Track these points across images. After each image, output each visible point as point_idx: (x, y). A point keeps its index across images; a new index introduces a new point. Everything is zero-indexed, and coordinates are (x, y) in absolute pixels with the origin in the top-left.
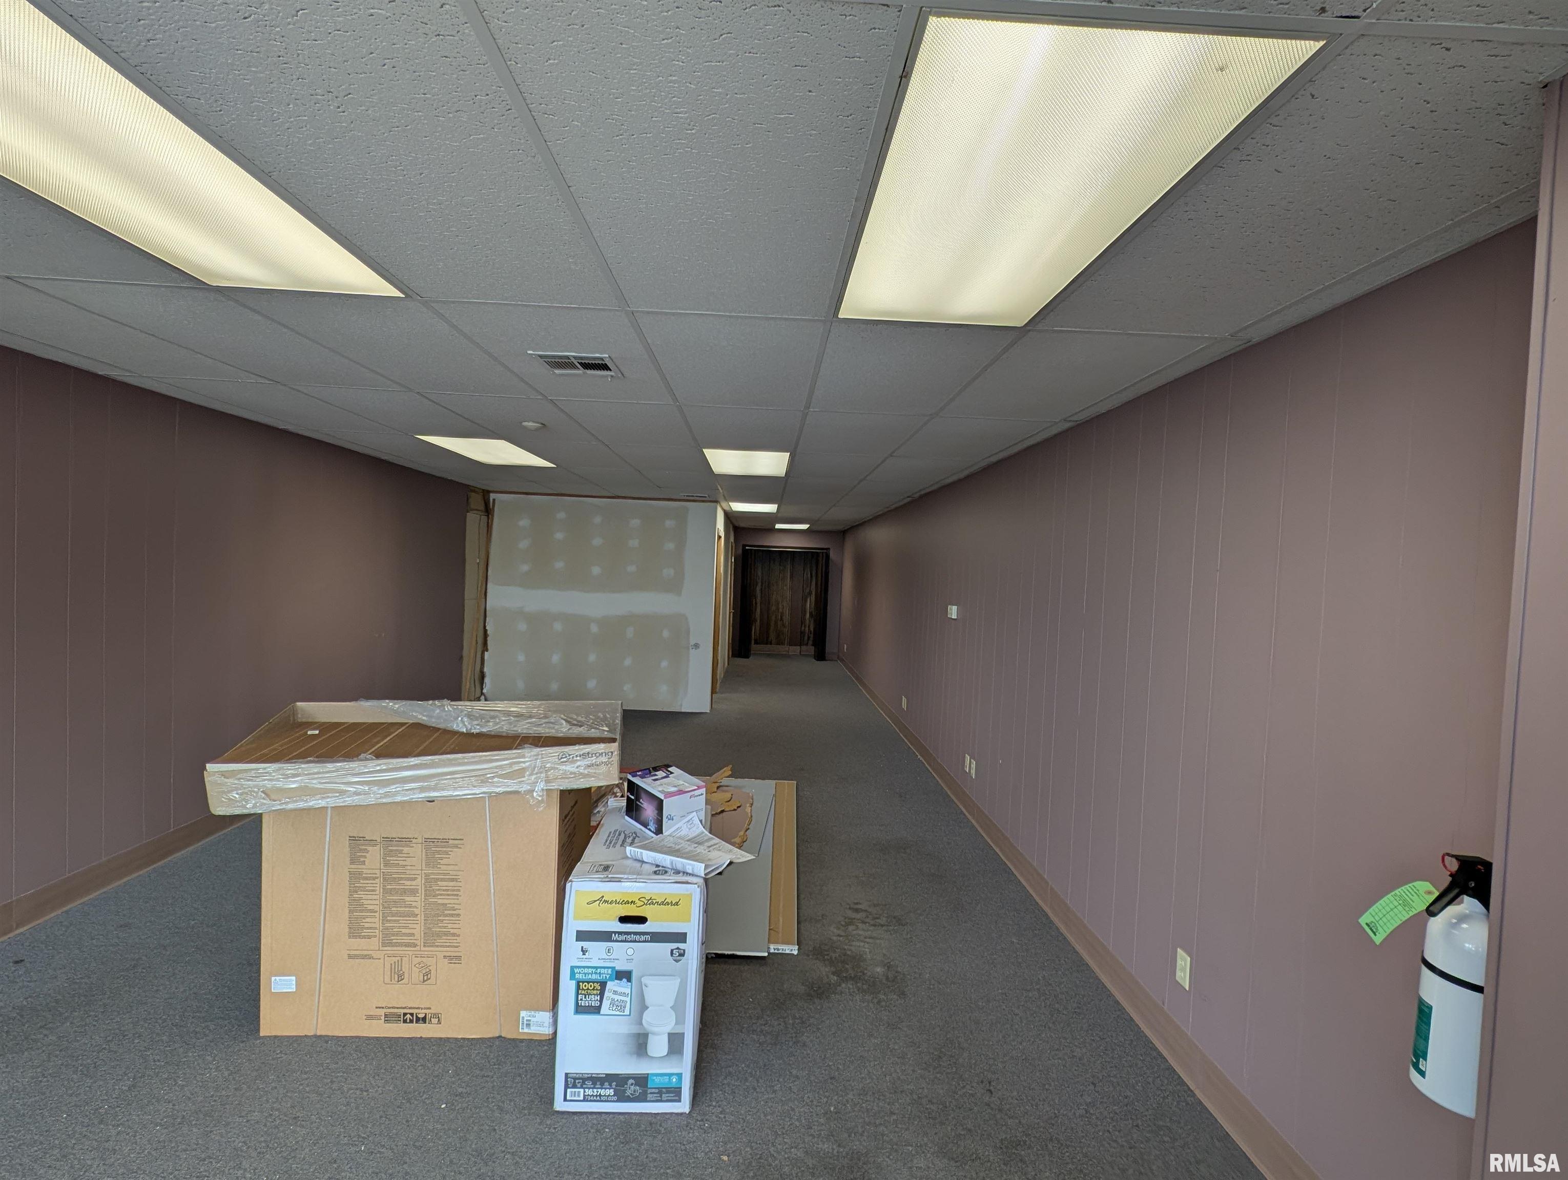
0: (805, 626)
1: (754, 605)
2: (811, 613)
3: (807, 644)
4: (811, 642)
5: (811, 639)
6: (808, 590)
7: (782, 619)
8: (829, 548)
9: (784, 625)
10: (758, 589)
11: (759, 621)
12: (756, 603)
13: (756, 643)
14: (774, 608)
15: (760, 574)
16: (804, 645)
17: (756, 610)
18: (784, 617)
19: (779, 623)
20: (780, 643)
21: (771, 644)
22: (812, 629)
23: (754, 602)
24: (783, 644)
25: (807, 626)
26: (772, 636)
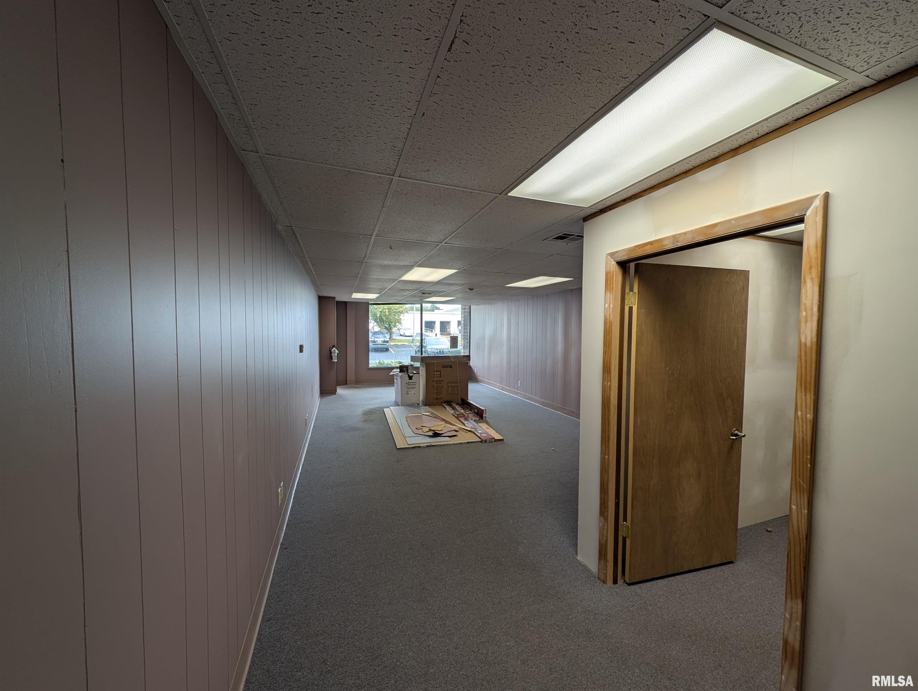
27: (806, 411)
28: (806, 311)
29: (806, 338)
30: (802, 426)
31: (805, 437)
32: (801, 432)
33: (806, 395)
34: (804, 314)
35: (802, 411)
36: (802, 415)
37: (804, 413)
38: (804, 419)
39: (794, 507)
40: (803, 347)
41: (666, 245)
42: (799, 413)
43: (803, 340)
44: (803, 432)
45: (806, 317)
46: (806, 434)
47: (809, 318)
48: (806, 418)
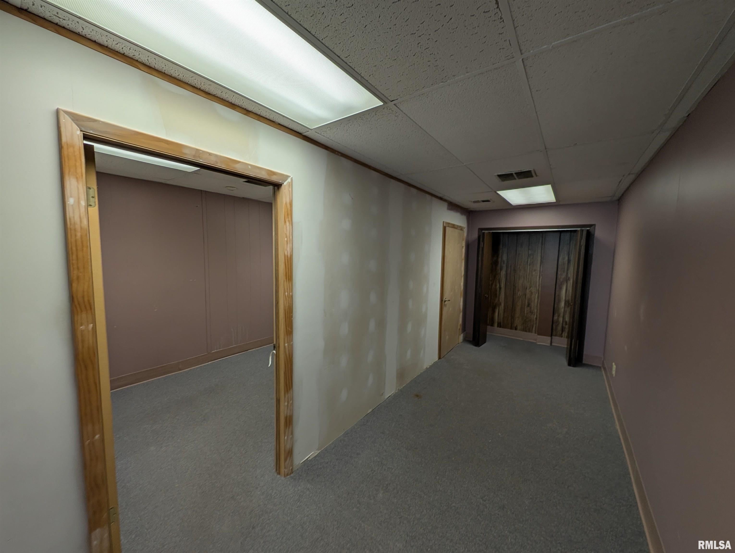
0: (559, 316)
1: (498, 289)
2: (567, 303)
3: (561, 336)
4: (565, 334)
5: (567, 330)
6: (564, 276)
7: (529, 305)
8: (595, 225)
9: (532, 312)
10: (503, 273)
11: (503, 305)
12: (500, 288)
13: (499, 325)
14: (520, 293)
15: (505, 258)
16: (556, 335)
17: (500, 293)
18: (532, 304)
19: (526, 310)
20: (527, 329)
21: (516, 329)
22: (567, 319)
23: (498, 286)
24: (530, 331)
25: (562, 315)
26: (518, 322)
27: (290, 292)
28: (287, 237)
29: (288, 253)
30: (288, 300)
31: (290, 305)
32: (288, 304)
33: (289, 283)
34: (286, 239)
35: (287, 292)
36: (288, 294)
37: (289, 292)
38: (289, 295)
39: (286, 345)
40: (286, 258)
41: (185, 154)
42: (286, 293)
43: (286, 254)
44: (289, 303)
45: (287, 241)
46: (290, 303)
47: (288, 241)
48: (290, 295)
